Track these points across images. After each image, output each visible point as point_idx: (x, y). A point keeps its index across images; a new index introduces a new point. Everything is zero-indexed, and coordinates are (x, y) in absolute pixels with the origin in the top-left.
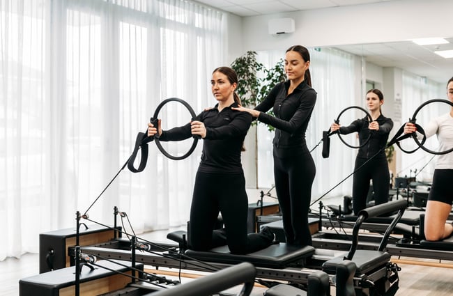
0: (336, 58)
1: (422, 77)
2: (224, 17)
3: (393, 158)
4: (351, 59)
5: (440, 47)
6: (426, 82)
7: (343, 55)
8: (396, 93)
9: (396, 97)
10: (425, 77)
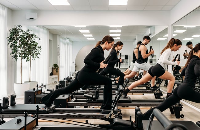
0: (42, 30)
1: (68, 39)
2: (6, 9)
3: (58, 71)
4: (46, 30)
5: (82, 29)
6: (69, 41)
7: (44, 29)
8: (58, 45)
9: (58, 46)
10: (69, 39)
